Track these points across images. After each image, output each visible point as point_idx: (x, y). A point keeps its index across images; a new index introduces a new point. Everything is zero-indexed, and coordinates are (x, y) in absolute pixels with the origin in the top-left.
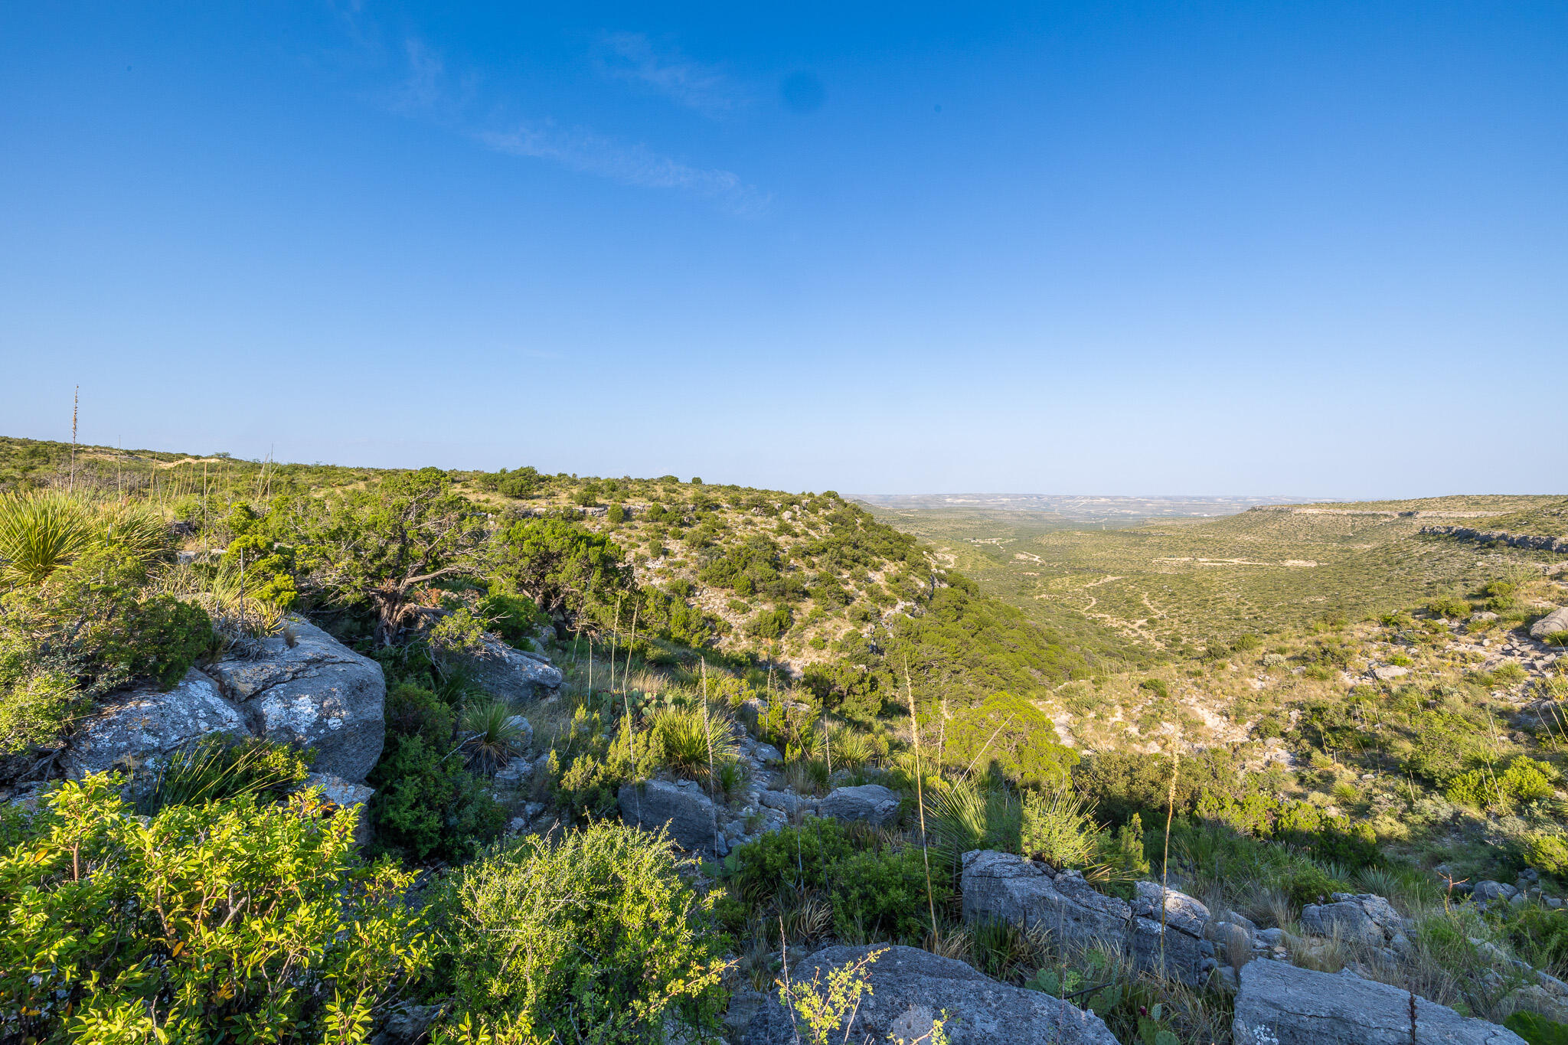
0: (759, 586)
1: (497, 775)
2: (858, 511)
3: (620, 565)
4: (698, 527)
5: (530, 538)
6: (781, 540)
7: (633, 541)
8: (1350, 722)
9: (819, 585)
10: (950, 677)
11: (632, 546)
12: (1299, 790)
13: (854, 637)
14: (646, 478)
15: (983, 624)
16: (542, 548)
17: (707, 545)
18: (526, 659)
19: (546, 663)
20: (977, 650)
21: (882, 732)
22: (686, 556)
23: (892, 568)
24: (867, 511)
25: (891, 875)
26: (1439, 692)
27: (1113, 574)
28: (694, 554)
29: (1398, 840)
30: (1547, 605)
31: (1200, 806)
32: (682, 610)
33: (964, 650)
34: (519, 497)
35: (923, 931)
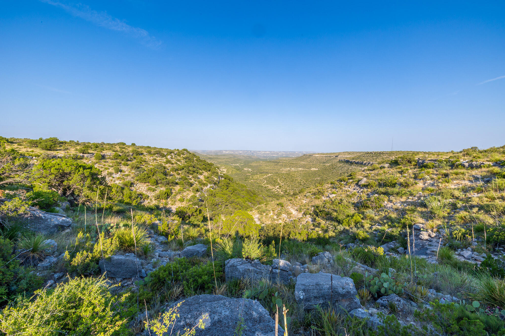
0: (159, 182)
1: (39, 265)
2: (194, 155)
3: (100, 177)
4: (134, 161)
5: (54, 166)
6: (167, 165)
7: (106, 167)
8: (324, 209)
9: (181, 180)
10: (225, 207)
11: (106, 169)
12: (313, 228)
13: (194, 197)
14: (111, 143)
15: (235, 190)
16: (61, 171)
17: (138, 168)
18: (53, 216)
19: (64, 217)
20: (233, 198)
21: (203, 227)
22: (130, 172)
23: (206, 174)
24: (197, 155)
25: (203, 272)
26: (342, 200)
27: (270, 174)
28: (133, 171)
29: (333, 237)
30: (361, 177)
31: (291, 236)
32: (129, 192)
33: (229, 198)
34: (49, 150)
35: (213, 287)
